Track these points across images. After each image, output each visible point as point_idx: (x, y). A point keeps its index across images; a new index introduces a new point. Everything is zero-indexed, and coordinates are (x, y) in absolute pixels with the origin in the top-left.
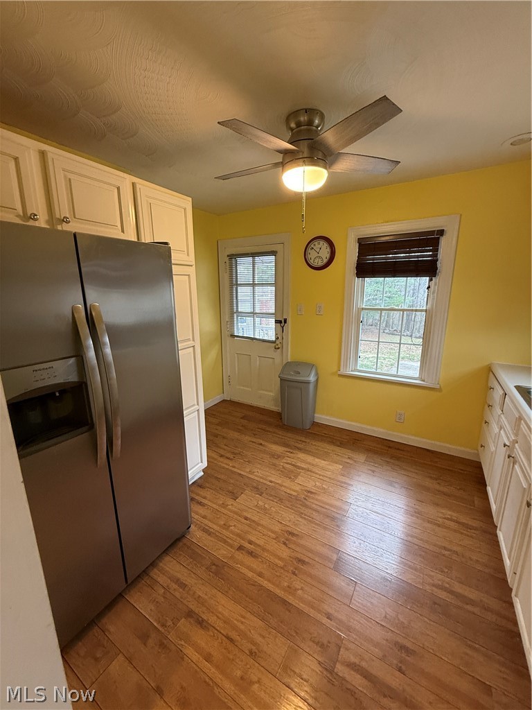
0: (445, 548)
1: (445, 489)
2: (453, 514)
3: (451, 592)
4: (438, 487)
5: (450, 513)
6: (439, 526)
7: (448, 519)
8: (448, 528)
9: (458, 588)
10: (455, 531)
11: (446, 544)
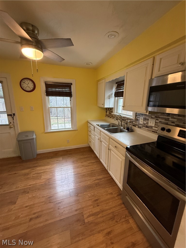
0: (92, 171)
1: (85, 156)
2: (90, 161)
3: (98, 179)
4: (83, 157)
5: (89, 162)
6: (88, 166)
7: (89, 163)
8: (90, 165)
9: (99, 178)
10: (92, 165)
11: (92, 169)
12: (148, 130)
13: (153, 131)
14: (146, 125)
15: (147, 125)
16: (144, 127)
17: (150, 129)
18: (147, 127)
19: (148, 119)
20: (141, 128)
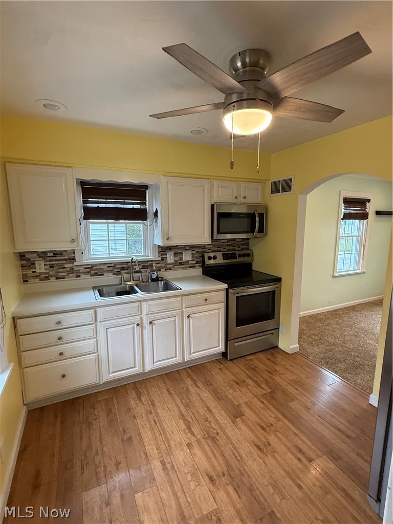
12: (183, 268)
13: (190, 267)
14: (179, 262)
15: (181, 261)
16: (176, 267)
17: (187, 266)
18: (180, 264)
19: (181, 253)
20: (170, 269)
